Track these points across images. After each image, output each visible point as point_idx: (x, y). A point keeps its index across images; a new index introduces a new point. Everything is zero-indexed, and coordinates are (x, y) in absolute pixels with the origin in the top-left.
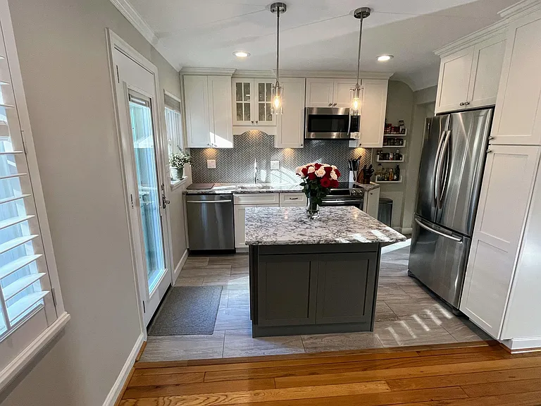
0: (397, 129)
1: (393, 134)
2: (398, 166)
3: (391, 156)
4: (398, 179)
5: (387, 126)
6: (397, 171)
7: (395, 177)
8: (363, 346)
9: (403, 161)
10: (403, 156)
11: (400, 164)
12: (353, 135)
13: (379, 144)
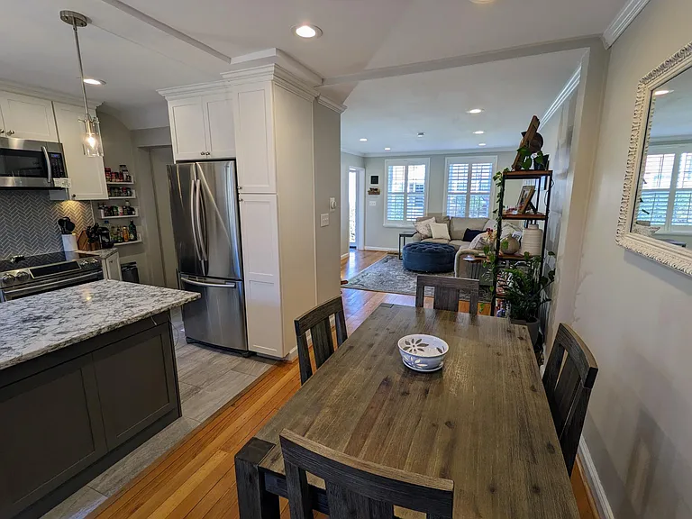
0: (119, 176)
1: (116, 182)
2: (132, 223)
3: (120, 210)
4: (135, 239)
5: (107, 171)
6: (133, 229)
7: (132, 237)
8: (180, 436)
9: (137, 215)
10: (136, 210)
11: (134, 220)
12: (59, 182)
13: (103, 194)
